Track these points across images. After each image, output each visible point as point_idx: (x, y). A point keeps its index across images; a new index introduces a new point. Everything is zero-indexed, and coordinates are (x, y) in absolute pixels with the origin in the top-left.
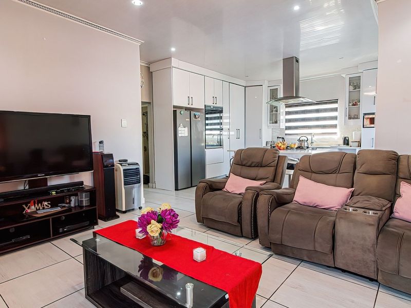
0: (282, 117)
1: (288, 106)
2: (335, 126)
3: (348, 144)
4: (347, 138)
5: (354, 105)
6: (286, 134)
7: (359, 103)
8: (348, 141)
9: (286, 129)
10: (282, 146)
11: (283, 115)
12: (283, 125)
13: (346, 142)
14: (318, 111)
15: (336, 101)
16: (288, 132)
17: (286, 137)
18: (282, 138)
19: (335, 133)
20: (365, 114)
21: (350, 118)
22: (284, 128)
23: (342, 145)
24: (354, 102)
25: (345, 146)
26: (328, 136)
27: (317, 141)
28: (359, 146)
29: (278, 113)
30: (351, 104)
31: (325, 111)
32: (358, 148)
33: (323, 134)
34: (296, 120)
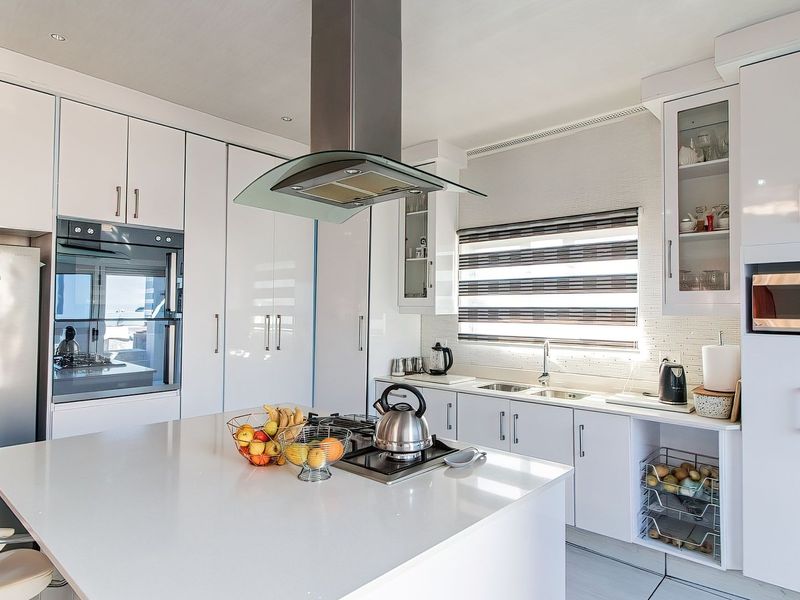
1: (466, 236)
2: (624, 316)
3: (680, 399)
4: (676, 373)
5: (701, 227)
6: (461, 337)
7: (723, 221)
8: (681, 383)
9: (461, 319)
11: (450, 268)
12: (447, 299)
13: (674, 388)
14: (564, 254)
15: (627, 217)
16: (466, 327)
17: (461, 349)
18: (446, 350)
19: (631, 345)
20: (755, 269)
21: (686, 285)
22: (456, 312)
23: (656, 401)
24: (704, 218)
25: (669, 406)
26: (605, 353)
27: (564, 369)
28: (733, 417)
29: (429, 259)
30: (688, 225)
31: (591, 252)
32: (726, 430)
33: (586, 343)
34: (494, 287)
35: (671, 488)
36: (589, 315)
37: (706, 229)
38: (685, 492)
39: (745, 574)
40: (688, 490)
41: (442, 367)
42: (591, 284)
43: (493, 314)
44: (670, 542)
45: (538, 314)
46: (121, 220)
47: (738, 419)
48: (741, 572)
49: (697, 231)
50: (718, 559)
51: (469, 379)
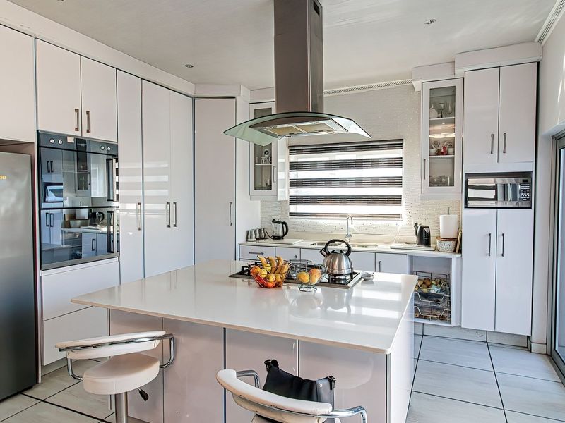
0: (283, 176)
1: (295, 150)
2: (395, 200)
3: (428, 244)
4: (427, 230)
5: (439, 153)
6: (291, 214)
7: (451, 150)
8: (428, 235)
9: (291, 204)
10: (272, 278)
11: (284, 170)
12: (284, 192)
13: (424, 237)
14: (359, 164)
15: (396, 144)
17: (292, 221)
18: (284, 223)
19: (398, 216)
20: (469, 176)
21: (432, 183)
22: (288, 199)
23: (415, 246)
24: (440, 147)
25: (423, 248)
26: (383, 221)
27: (358, 232)
28: (457, 251)
29: (273, 165)
30: (434, 151)
31: (375, 163)
32: (455, 257)
33: (372, 216)
34: (314, 183)
35: (425, 290)
36: (374, 200)
37: (442, 154)
38: (432, 291)
39: (462, 326)
40: (434, 290)
41: (281, 234)
42: (375, 182)
43: (313, 200)
44: (426, 318)
45: (343, 200)
46: (78, 134)
47: (460, 251)
48: (460, 326)
49: (438, 155)
50: (450, 322)
51: (300, 240)
